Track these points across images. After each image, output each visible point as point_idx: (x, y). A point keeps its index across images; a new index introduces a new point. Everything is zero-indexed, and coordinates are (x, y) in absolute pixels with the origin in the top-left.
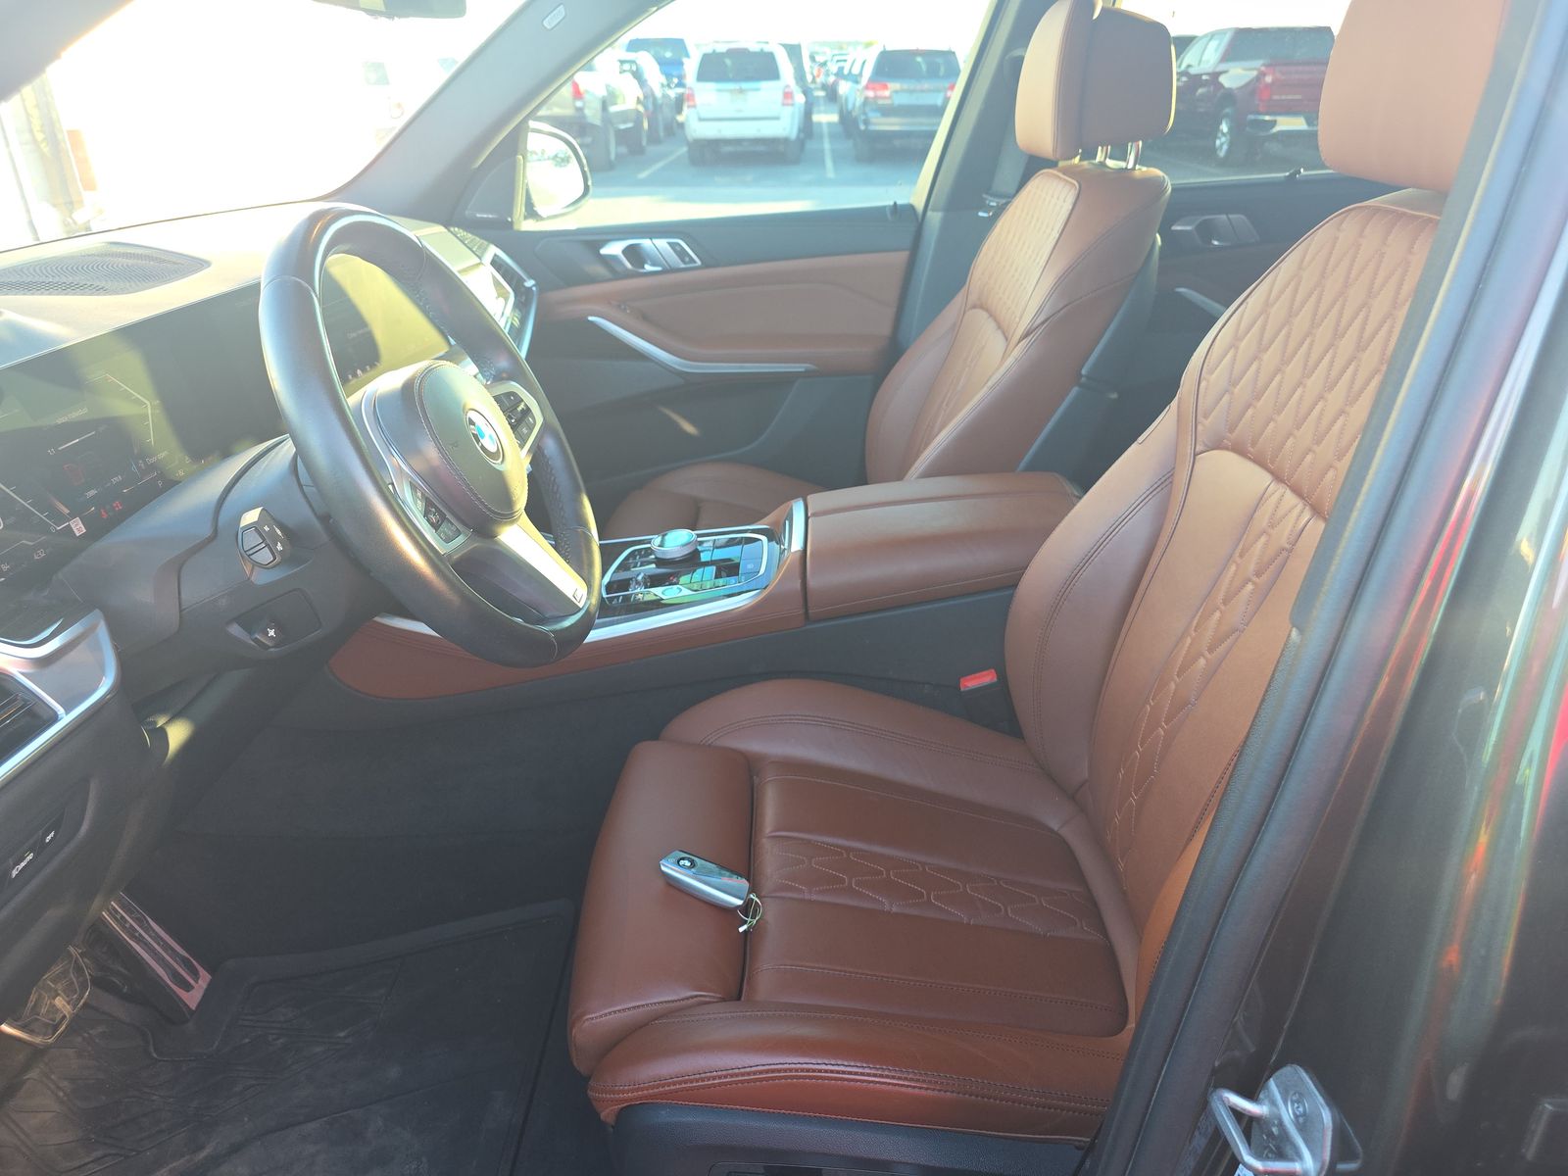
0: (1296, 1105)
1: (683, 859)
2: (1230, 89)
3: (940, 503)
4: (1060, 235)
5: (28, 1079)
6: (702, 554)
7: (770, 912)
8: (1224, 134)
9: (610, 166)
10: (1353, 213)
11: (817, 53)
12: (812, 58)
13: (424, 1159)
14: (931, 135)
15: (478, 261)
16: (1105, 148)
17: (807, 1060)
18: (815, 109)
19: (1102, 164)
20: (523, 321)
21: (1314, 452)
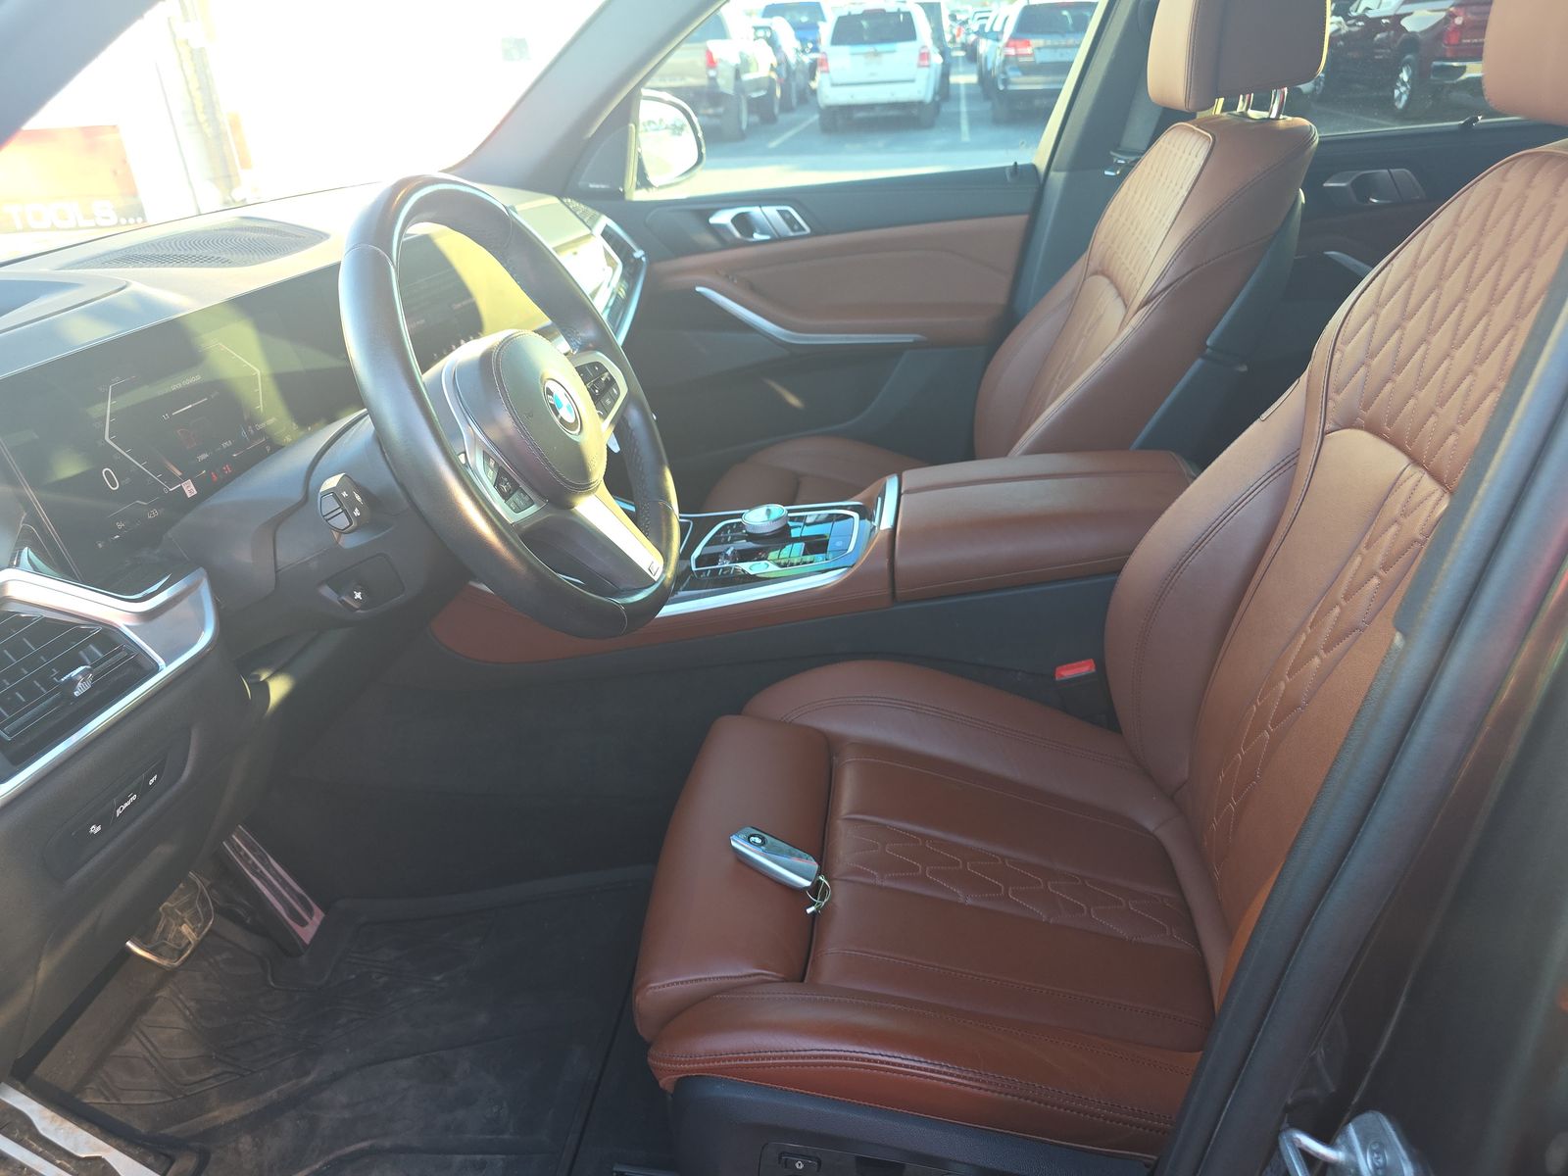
0: (1376, 1155)
1: (754, 836)
2: (1413, 33)
3: (1042, 481)
4: (1189, 193)
5: (161, 997)
6: (792, 531)
7: (840, 896)
8: (1403, 84)
9: (742, 136)
10: (1520, 162)
11: (958, 11)
12: (953, 17)
13: (505, 1105)
14: (1056, 93)
15: (588, 231)
16: (1247, 96)
17: (863, 1049)
18: (953, 70)
19: (1244, 115)
20: (630, 293)
21: (1458, 433)
